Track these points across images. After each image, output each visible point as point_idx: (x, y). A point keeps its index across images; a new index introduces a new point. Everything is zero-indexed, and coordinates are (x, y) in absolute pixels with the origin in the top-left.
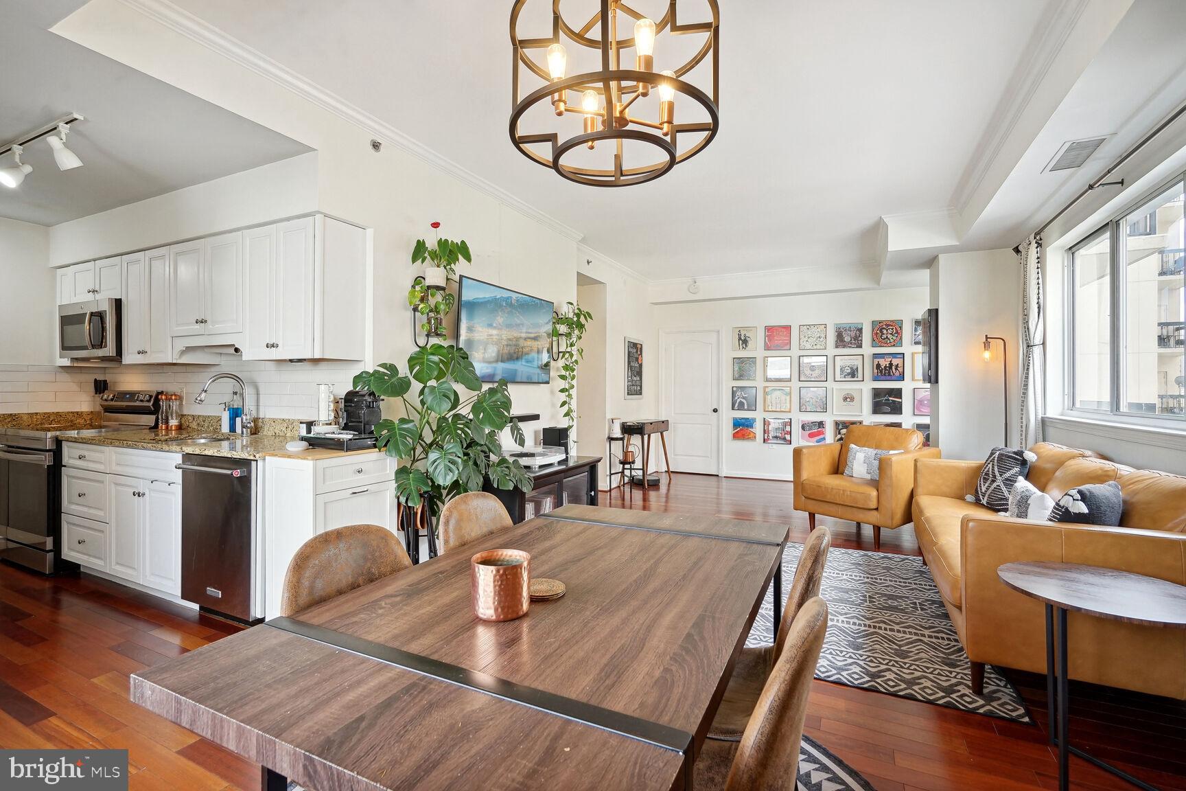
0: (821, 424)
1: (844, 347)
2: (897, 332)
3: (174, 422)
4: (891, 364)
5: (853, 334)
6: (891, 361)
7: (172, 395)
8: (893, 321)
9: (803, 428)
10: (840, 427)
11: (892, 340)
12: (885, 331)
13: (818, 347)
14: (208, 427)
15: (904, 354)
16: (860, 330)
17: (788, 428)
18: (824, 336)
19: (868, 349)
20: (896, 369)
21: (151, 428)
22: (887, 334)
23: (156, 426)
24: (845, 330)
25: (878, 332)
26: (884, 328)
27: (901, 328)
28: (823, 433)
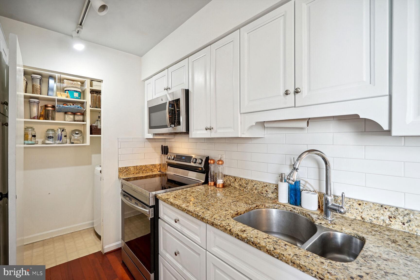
3: (220, 182)
7: (219, 161)
14: (252, 189)
21: (203, 184)
23: (206, 182)
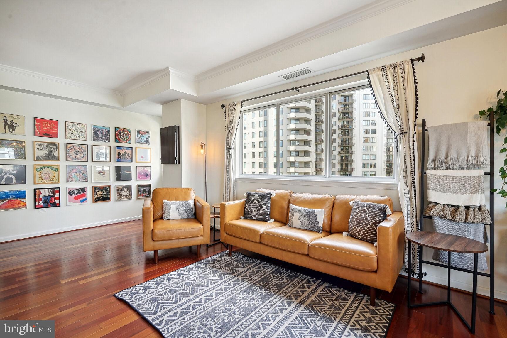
0: (84, 190)
1: (98, 140)
2: (128, 136)
4: (126, 153)
5: (104, 133)
6: (126, 151)
8: (126, 129)
9: (70, 193)
10: (97, 190)
11: (126, 140)
12: (122, 134)
13: (80, 138)
15: (132, 148)
16: (108, 131)
17: (57, 195)
18: (84, 131)
19: (113, 143)
20: (128, 156)
22: (123, 136)
24: (99, 130)
25: (119, 134)
26: (122, 132)
27: (130, 133)
28: (84, 195)
